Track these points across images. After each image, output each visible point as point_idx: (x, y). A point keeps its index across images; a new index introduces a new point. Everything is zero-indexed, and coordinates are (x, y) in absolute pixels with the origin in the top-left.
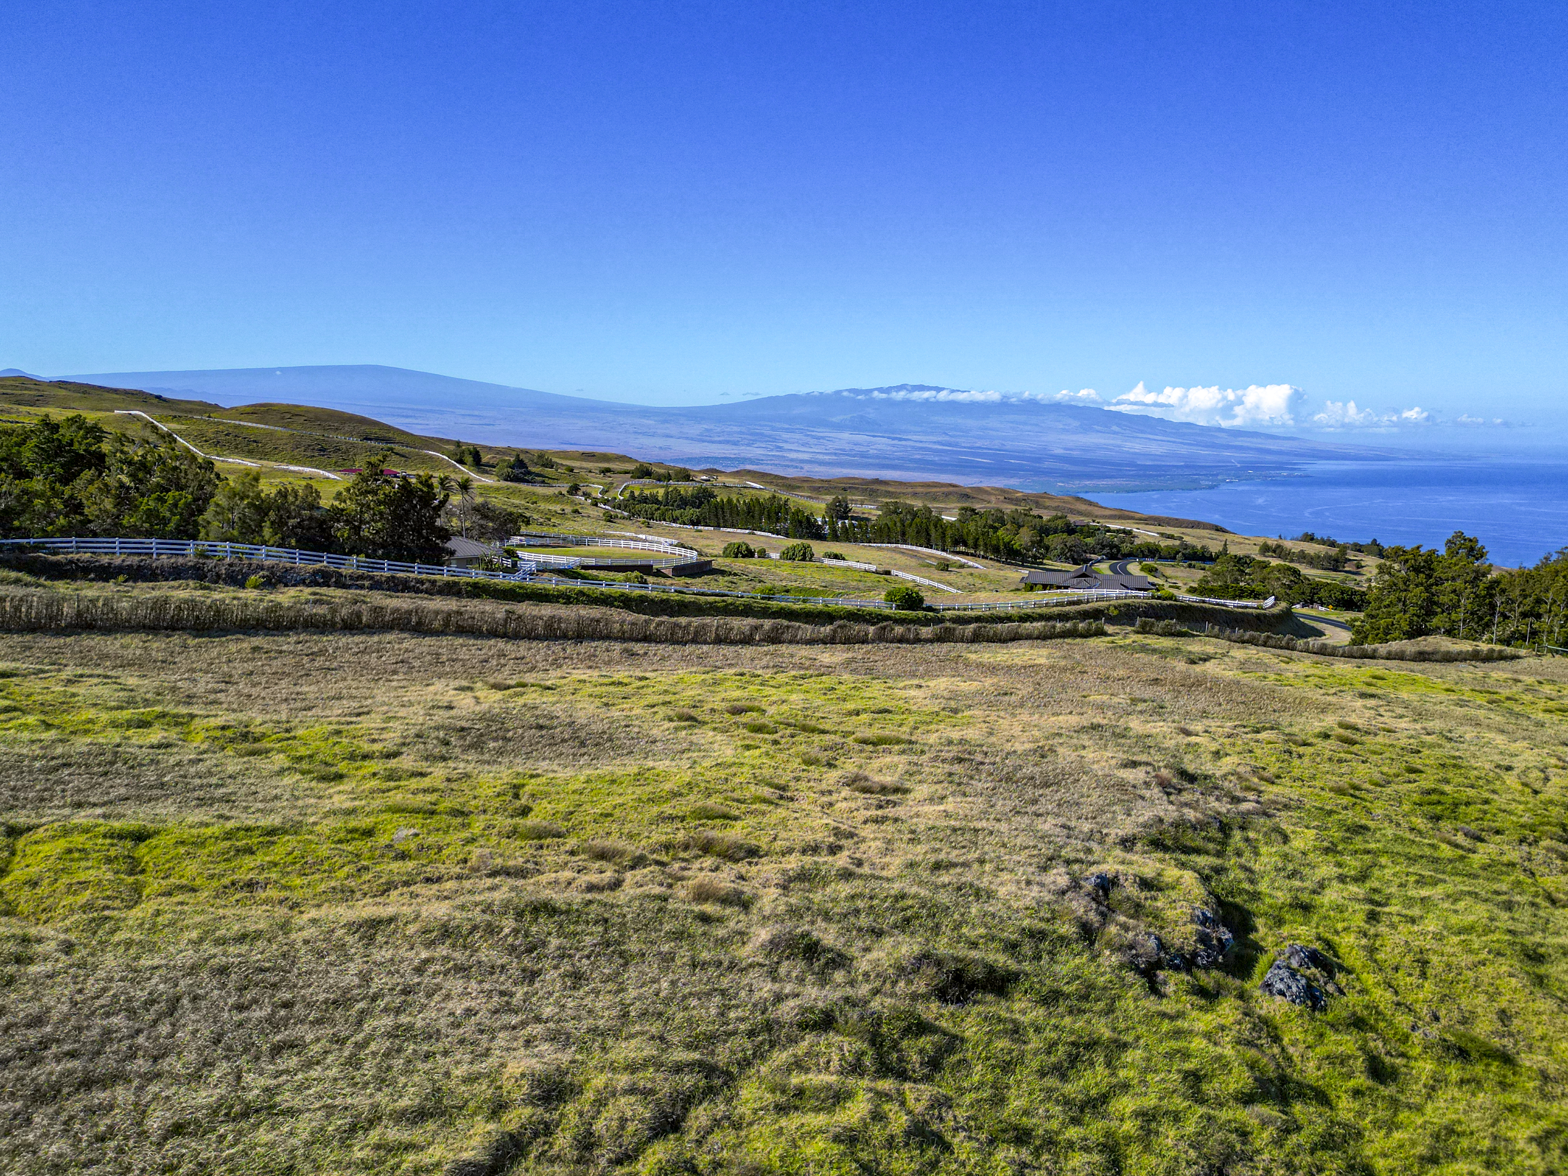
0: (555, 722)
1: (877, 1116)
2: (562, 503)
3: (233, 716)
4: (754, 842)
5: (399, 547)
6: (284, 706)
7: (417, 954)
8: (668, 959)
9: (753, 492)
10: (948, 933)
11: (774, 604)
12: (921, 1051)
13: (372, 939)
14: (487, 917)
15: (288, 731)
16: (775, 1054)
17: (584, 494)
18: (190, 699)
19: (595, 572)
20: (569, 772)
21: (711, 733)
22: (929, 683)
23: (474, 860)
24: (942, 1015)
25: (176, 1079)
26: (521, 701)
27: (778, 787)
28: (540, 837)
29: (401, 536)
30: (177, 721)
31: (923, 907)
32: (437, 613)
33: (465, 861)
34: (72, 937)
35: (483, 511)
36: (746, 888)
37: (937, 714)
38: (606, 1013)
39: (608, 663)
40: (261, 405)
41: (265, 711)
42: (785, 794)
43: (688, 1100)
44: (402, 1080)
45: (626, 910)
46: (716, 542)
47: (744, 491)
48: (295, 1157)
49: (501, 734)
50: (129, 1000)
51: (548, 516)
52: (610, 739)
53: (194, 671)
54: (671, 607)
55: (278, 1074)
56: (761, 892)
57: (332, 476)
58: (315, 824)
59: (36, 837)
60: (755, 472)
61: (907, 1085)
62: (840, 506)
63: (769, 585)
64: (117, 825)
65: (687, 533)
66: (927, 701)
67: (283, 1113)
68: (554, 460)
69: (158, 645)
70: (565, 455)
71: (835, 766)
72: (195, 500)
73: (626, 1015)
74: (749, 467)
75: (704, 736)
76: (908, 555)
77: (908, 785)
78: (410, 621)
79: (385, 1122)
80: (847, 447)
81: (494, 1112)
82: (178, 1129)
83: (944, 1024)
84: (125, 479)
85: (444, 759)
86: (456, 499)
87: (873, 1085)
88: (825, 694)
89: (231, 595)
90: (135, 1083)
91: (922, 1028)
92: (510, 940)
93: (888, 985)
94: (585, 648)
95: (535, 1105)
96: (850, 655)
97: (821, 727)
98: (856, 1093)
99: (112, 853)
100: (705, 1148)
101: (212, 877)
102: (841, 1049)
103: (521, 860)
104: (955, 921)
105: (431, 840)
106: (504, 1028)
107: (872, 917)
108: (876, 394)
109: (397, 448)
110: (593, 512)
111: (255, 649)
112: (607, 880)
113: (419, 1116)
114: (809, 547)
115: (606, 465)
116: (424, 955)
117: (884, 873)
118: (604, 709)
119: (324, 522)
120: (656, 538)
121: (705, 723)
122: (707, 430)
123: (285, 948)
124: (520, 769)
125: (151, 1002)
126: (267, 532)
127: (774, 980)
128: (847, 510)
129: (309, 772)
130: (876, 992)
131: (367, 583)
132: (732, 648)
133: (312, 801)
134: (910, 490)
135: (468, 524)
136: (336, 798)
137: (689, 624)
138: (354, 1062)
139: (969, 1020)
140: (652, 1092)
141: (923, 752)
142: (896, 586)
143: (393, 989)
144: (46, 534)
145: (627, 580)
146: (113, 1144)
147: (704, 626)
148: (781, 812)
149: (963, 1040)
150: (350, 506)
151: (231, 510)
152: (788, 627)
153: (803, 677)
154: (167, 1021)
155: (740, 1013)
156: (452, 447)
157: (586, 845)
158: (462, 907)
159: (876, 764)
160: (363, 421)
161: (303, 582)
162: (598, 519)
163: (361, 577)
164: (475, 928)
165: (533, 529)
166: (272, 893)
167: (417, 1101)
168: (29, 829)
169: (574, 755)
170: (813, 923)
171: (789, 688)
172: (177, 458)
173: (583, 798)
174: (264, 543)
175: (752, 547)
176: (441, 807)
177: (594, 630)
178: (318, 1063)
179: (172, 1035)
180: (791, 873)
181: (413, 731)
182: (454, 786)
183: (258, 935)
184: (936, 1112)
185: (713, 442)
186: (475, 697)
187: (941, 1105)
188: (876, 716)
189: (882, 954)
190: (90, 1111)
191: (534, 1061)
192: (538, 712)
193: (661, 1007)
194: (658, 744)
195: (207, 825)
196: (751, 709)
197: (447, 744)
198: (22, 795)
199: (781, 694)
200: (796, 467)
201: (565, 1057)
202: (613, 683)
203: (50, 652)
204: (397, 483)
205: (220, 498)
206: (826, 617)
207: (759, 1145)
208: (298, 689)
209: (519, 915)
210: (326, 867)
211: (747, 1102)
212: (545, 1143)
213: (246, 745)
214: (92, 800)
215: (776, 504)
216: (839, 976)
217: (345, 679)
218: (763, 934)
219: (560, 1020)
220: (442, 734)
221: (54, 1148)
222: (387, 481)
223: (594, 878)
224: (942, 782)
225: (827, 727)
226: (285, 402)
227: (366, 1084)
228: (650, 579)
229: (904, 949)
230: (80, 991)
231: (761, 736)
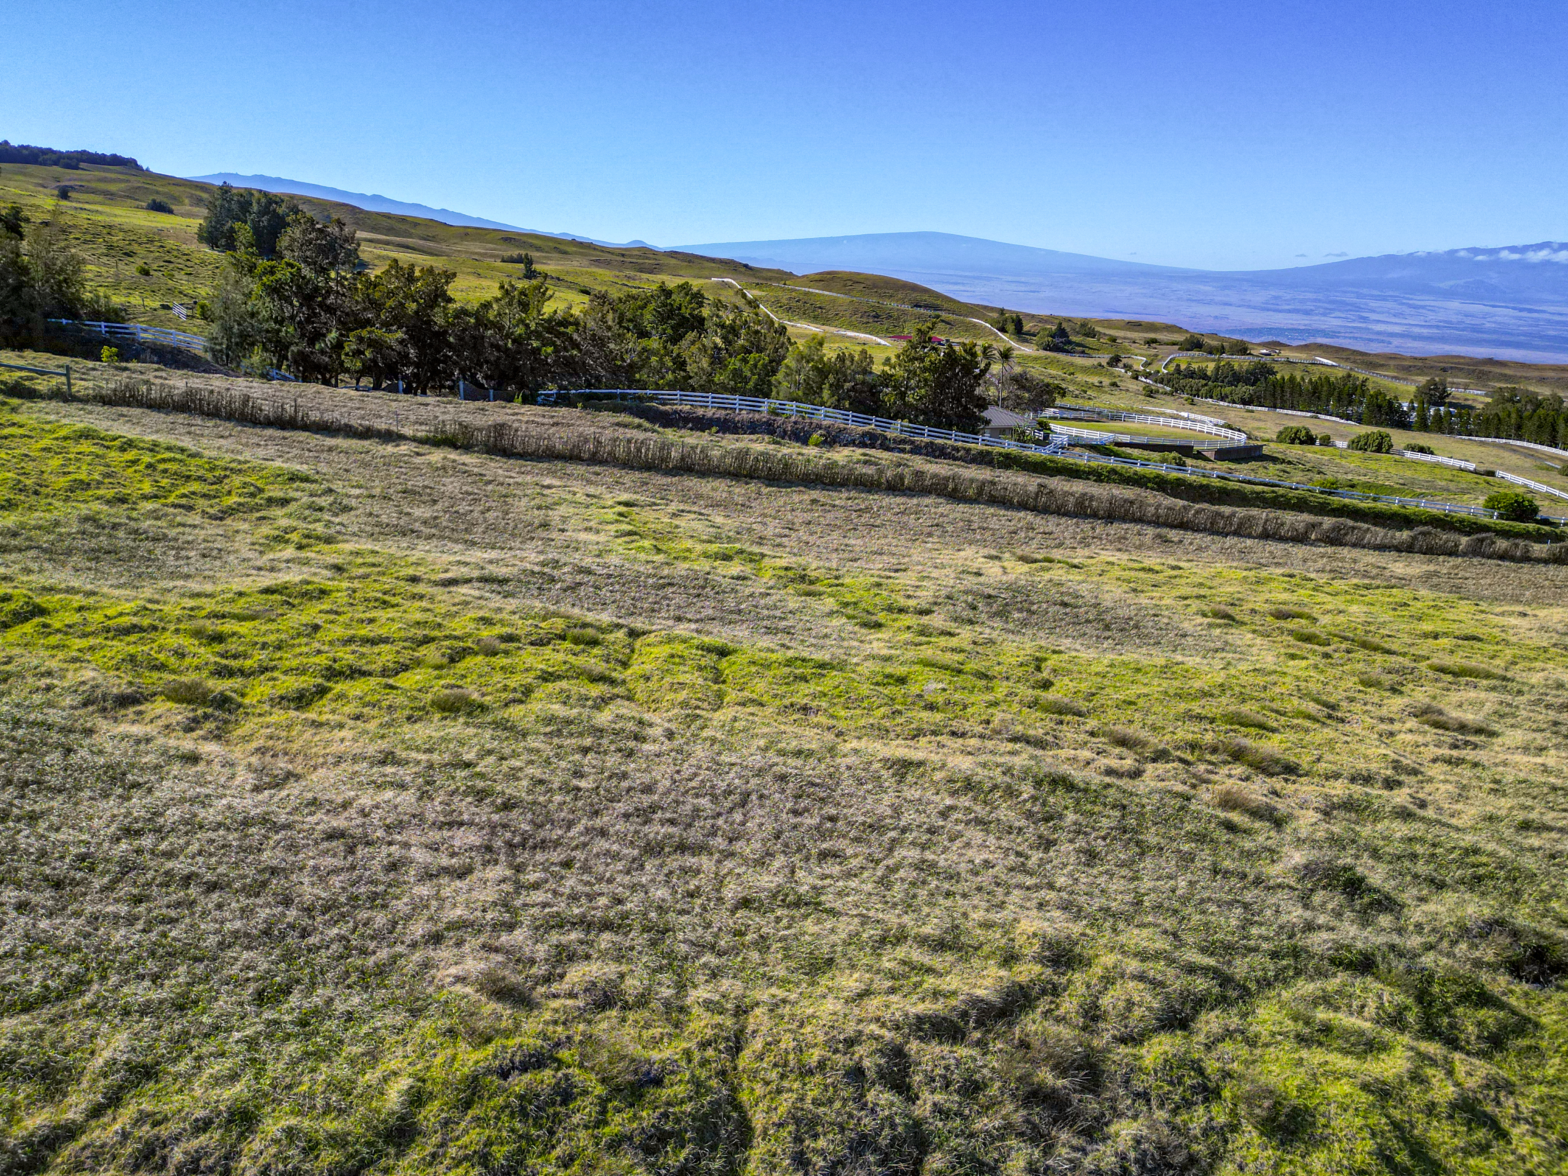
0: (1080, 602)
1: (1416, 1078)
2: (1100, 374)
3: (794, 559)
4: (1293, 759)
5: (939, 414)
6: (834, 555)
7: (942, 799)
8: (1187, 859)
9: (1323, 369)
10: (1532, 903)
11: (1335, 501)
12: (1480, 1024)
13: (903, 776)
14: (1007, 779)
15: (837, 578)
16: (1300, 982)
17: (1125, 366)
18: (761, 541)
19: (1129, 450)
20: (1092, 654)
21: (1250, 636)
22: (1537, 612)
23: (996, 723)
24: (1512, 992)
25: (746, 861)
26: (1047, 576)
27: (1326, 705)
28: (1060, 713)
29: (941, 404)
30: (753, 559)
31: (1502, 868)
32: (972, 481)
33: (988, 722)
34: (673, 726)
35: (1020, 381)
36: (1281, 806)
37: (1546, 651)
38: (1119, 897)
39: (1139, 547)
40: (829, 273)
41: (818, 557)
42: (1335, 714)
43: (1200, 1003)
44: (926, 910)
45: (1145, 801)
46: (1269, 424)
47: (1311, 368)
48: (835, 952)
49: (1026, 605)
50: (713, 787)
51: (1085, 388)
52: (1136, 626)
53: (765, 515)
54: (1211, 493)
55: (824, 877)
56: (1297, 812)
57: (883, 342)
58: (857, 664)
59: (648, 641)
60: (1327, 346)
61: (1457, 1056)
62: (1436, 389)
63: (1330, 478)
64: (707, 639)
65: (1236, 412)
66: (1533, 633)
67: (826, 911)
68: (1097, 329)
69: (739, 491)
70: (1109, 324)
71: (1401, 693)
72: (771, 361)
73: (1140, 903)
74: (1320, 340)
75: (1241, 637)
76: (1521, 453)
77: (1496, 727)
78: (946, 487)
79: (909, 942)
80: (1454, 318)
81: (1006, 961)
82: (745, 903)
83: (1513, 1001)
84: (718, 340)
85: (971, 622)
86: (996, 368)
87: (1415, 1044)
88: (1395, 609)
89: (797, 450)
90: (716, 856)
91: (1484, 999)
92: (1028, 805)
93: (1445, 944)
94: (1116, 529)
95: (1044, 965)
96: (1432, 567)
97: (1386, 646)
98: (1393, 1047)
99: (703, 663)
100: (1214, 1054)
101: (775, 696)
102: (1380, 997)
103: (1041, 731)
104: (1542, 891)
105: (958, 696)
106: (1018, 886)
107: (1432, 866)
108: (1504, 254)
109: (944, 315)
110: (1133, 386)
111: (814, 501)
112: (1127, 767)
113: (940, 945)
114: (1388, 436)
115: (1152, 335)
116: (948, 802)
117: (1454, 821)
118: (1132, 595)
119: (874, 386)
120: (1199, 417)
121: (1243, 623)
122: (1276, 298)
123: (832, 770)
124: (1043, 643)
125: (728, 793)
126: (826, 394)
127: (1306, 907)
128: (1444, 395)
129: (854, 617)
130: (1430, 947)
131: (908, 447)
132: (1281, 546)
133: (856, 644)
134: (1536, 374)
135: (1004, 394)
136: (875, 644)
137: (1233, 514)
138: (884, 882)
139: (1549, 1005)
140: (1162, 984)
141: (1520, 692)
142: (1502, 490)
143: (919, 826)
144: (658, 387)
145: (1164, 461)
146: (699, 901)
147: (1250, 518)
148: (1328, 733)
149: (1537, 1025)
150: (899, 372)
151: (798, 372)
152: (1354, 528)
153: (1367, 587)
154: (741, 810)
155: (1263, 930)
156: (995, 315)
157: (1106, 729)
158: (984, 765)
159: (1455, 697)
160: (915, 288)
161: (852, 443)
162: (1137, 393)
163: (903, 441)
164: (995, 787)
165: (1068, 402)
166: (822, 719)
167: (938, 932)
168: (644, 633)
169: (1098, 637)
170: (1357, 857)
171: (1349, 597)
172: (759, 323)
173: (1106, 682)
174: (822, 404)
175: (1313, 433)
176: (967, 668)
177: (1128, 511)
178: (856, 876)
179: (743, 824)
180: (1335, 800)
181: (943, 593)
182: (979, 649)
183: (810, 753)
184: (1492, 1094)
185: (1280, 311)
186: (1003, 567)
187: (1498, 1088)
188: (1460, 642)
189: (1441, 909)
190: (684, 870)
191: (1046, 924)
192: (1064, 589)
193: (1176, 905)
194: (1189, 639)
195: (773, 651)
196: (1300, 616)
197: (975, 608)
198: (639, 605)
199: (1338, 602)
200: (1383, 341)
201: (1076, 929)
202: (1143, 569)
203: (662, 488)
204: (943, 350)
205: (790, 361)
206: (1404, 521)
207: (1275, 1068)
208: (846, 541)
209: (1038, 784)
210: (865, 704)
211: (1265, 1022)
212: (1052, 1002)
213: (803, 587)
214: (689, 616)
215: (1350, 384)
216: (1385, 920)
217: (886, 537)
218: (1298, 857)
219: (1072, 893)
220: (970, 598)
221: (659, 893)
222: (933, 349)
223: (1114, 763)
224: (1543, 730)
225: (1394, 647)
226: (848, 270)
227: (895, 905)
228: (1189, 461)
229: (1471, 909)
230: (678, 772)
231: (1309, 646)
